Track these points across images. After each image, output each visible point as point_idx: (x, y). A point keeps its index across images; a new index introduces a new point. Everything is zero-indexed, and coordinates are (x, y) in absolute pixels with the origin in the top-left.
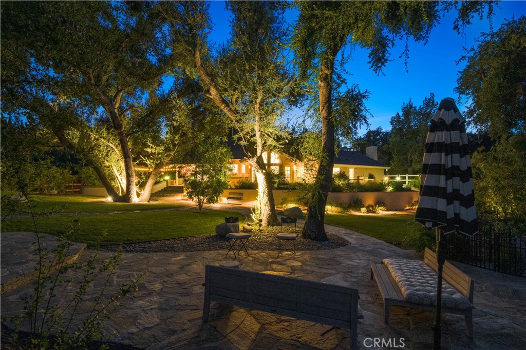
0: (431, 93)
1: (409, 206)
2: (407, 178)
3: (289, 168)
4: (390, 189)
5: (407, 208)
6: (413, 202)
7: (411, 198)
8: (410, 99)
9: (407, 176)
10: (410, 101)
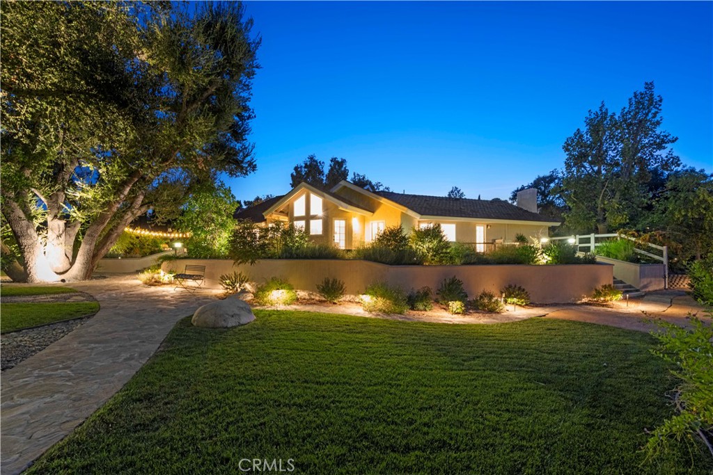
0: (646, 84)
1: (587, 297)
2: (592, 240)
3: (343, 223)
4: (544, 259)
5: (584, 300)
6: (600, 287)
7: (596, 279)
8: (603, 102)
9: (592, 236)
10: (603, 106)
